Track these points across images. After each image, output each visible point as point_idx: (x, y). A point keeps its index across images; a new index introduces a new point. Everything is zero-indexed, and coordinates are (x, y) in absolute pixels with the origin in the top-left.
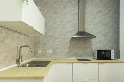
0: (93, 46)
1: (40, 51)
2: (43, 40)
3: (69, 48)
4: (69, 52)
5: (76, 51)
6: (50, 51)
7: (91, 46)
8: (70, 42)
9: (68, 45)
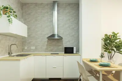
0: (64, 44)
1: (26, 48)
2: (28, 40)
3: (47, 45)
4: (47, 49)
5: (52, 48)
6: (33, 48)
7: (63, 44)
8: (48, 41)
9: (46, 43)
